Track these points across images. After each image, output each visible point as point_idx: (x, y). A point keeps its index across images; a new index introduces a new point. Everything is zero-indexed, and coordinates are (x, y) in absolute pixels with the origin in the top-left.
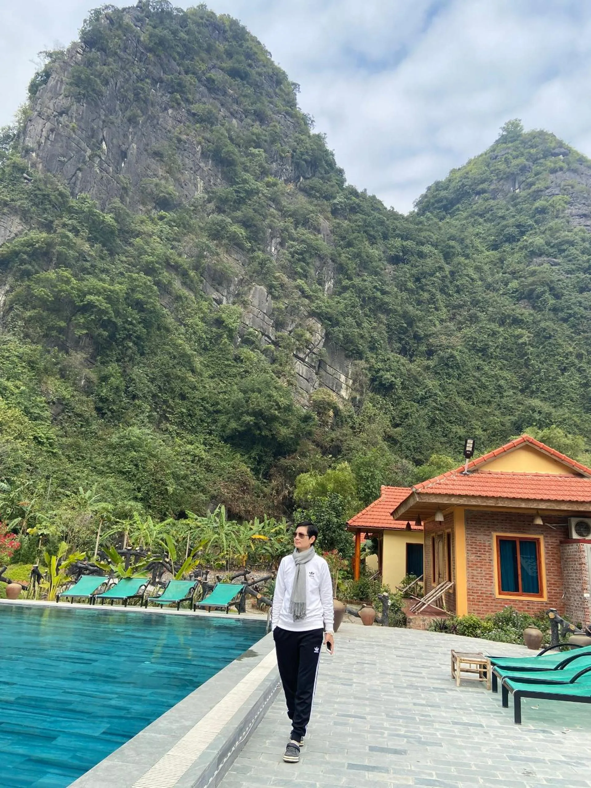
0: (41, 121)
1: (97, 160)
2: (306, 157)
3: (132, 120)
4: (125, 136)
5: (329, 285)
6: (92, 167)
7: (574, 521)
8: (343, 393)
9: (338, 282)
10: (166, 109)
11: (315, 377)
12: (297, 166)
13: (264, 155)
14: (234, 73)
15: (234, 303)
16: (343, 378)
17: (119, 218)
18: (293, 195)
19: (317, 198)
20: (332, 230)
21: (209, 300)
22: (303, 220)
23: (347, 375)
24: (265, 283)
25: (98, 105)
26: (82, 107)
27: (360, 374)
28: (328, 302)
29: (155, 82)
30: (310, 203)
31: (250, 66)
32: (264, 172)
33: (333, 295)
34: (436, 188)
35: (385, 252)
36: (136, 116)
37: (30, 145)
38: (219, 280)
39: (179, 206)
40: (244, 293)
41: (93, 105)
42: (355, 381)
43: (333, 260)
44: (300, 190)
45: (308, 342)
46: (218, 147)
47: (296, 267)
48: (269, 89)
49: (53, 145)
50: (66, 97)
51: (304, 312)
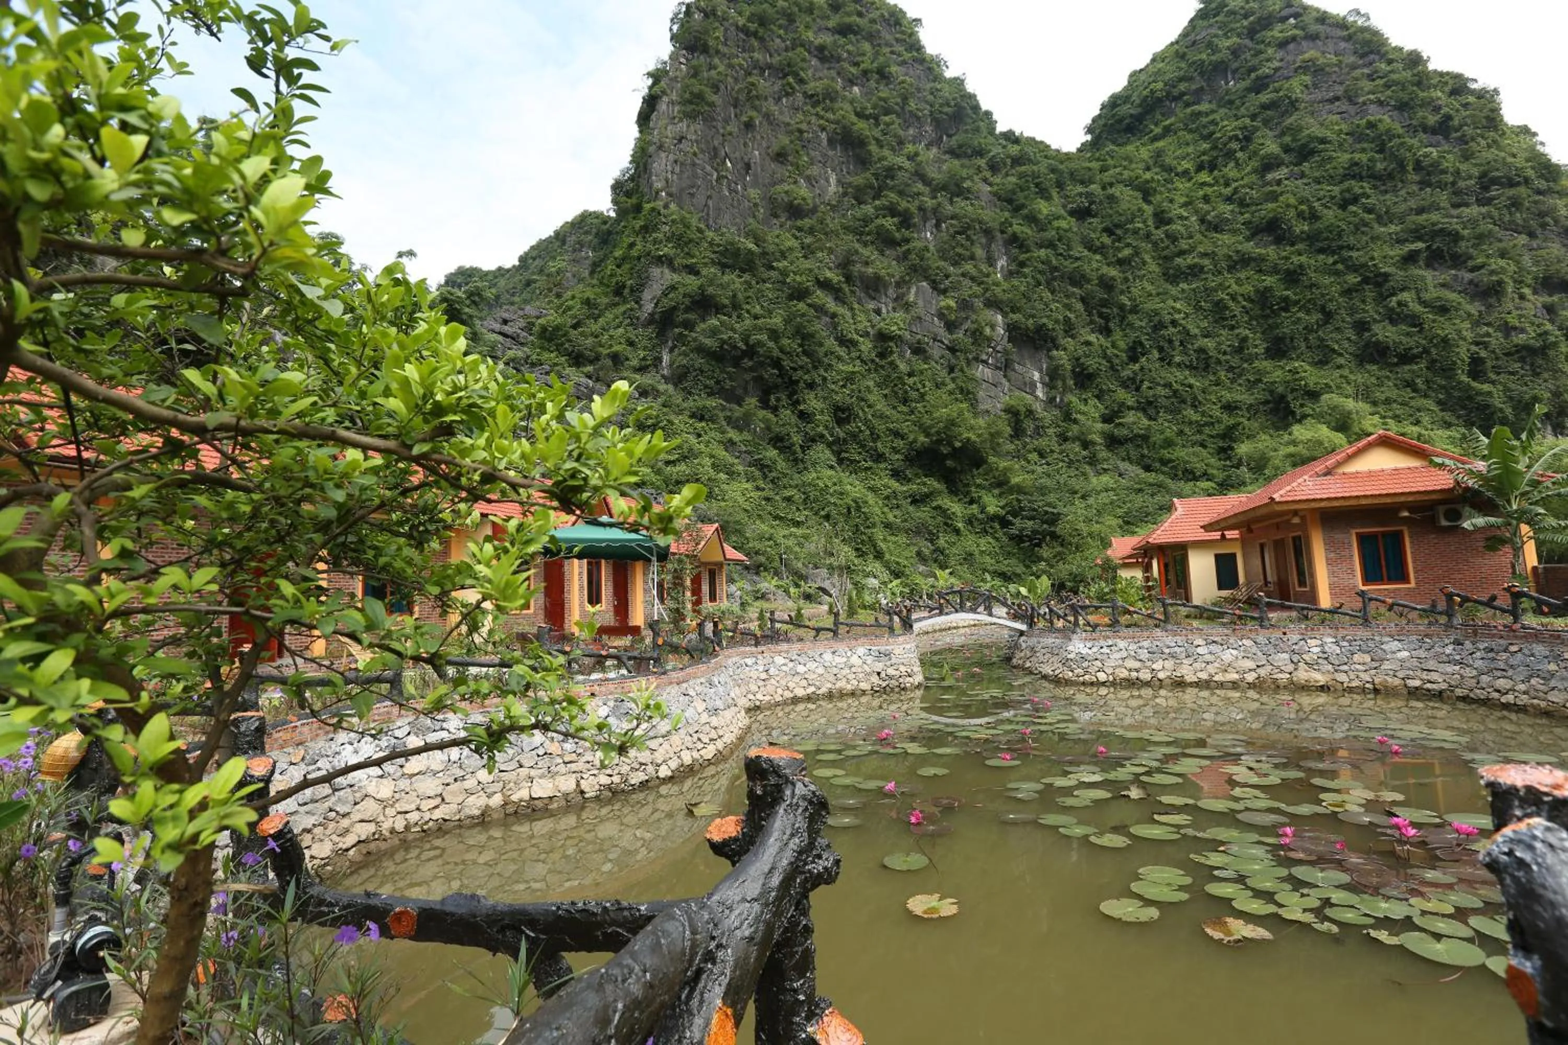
0: (663, 155)
1: (725, 182)
2: (946, 109)
3: (749, 126)
4: (745, 144)
5: (1002, 262)
6: (721, 190)
7: (1441, 509)
8: (1040, 393)
9: (1012, 260)
10: (780, 99)
11: (1004, 381)
12: (937, 123)
13: (898, 121)
14: (844, 30)
15: (894, 309)
16: (1037, 376)
17: (758, 241)
18: (939, 161)
19: (970, 157)
20: (995, 194)
21: (866, 312)
22: (955, 189)
23: (1041, 371)
24: (926, 278)
25: (714, 119)
26: (698, 126)
27: (1057, 368)
28: (1006, 286)
29: (762, 70)
30: (962, 166)
31: (860, 14)
32: (901, 143)
33: (1009, 275)
34: (1113, 103)
35: (1064, 206)
36: (751, 118)
37: (658, 185)
38: (874, 286)
39: (814, 210)
40: (903, 295)
41: (709, 120)
42: (1053, 376)
43: (1002, 232)
44: (946, 152)
45: (989, 339)
46: (844, 127)
47: (959, 250)
48: (888, 37)
49: (680, 179)
50: (681, 120)
51: (978, 303)
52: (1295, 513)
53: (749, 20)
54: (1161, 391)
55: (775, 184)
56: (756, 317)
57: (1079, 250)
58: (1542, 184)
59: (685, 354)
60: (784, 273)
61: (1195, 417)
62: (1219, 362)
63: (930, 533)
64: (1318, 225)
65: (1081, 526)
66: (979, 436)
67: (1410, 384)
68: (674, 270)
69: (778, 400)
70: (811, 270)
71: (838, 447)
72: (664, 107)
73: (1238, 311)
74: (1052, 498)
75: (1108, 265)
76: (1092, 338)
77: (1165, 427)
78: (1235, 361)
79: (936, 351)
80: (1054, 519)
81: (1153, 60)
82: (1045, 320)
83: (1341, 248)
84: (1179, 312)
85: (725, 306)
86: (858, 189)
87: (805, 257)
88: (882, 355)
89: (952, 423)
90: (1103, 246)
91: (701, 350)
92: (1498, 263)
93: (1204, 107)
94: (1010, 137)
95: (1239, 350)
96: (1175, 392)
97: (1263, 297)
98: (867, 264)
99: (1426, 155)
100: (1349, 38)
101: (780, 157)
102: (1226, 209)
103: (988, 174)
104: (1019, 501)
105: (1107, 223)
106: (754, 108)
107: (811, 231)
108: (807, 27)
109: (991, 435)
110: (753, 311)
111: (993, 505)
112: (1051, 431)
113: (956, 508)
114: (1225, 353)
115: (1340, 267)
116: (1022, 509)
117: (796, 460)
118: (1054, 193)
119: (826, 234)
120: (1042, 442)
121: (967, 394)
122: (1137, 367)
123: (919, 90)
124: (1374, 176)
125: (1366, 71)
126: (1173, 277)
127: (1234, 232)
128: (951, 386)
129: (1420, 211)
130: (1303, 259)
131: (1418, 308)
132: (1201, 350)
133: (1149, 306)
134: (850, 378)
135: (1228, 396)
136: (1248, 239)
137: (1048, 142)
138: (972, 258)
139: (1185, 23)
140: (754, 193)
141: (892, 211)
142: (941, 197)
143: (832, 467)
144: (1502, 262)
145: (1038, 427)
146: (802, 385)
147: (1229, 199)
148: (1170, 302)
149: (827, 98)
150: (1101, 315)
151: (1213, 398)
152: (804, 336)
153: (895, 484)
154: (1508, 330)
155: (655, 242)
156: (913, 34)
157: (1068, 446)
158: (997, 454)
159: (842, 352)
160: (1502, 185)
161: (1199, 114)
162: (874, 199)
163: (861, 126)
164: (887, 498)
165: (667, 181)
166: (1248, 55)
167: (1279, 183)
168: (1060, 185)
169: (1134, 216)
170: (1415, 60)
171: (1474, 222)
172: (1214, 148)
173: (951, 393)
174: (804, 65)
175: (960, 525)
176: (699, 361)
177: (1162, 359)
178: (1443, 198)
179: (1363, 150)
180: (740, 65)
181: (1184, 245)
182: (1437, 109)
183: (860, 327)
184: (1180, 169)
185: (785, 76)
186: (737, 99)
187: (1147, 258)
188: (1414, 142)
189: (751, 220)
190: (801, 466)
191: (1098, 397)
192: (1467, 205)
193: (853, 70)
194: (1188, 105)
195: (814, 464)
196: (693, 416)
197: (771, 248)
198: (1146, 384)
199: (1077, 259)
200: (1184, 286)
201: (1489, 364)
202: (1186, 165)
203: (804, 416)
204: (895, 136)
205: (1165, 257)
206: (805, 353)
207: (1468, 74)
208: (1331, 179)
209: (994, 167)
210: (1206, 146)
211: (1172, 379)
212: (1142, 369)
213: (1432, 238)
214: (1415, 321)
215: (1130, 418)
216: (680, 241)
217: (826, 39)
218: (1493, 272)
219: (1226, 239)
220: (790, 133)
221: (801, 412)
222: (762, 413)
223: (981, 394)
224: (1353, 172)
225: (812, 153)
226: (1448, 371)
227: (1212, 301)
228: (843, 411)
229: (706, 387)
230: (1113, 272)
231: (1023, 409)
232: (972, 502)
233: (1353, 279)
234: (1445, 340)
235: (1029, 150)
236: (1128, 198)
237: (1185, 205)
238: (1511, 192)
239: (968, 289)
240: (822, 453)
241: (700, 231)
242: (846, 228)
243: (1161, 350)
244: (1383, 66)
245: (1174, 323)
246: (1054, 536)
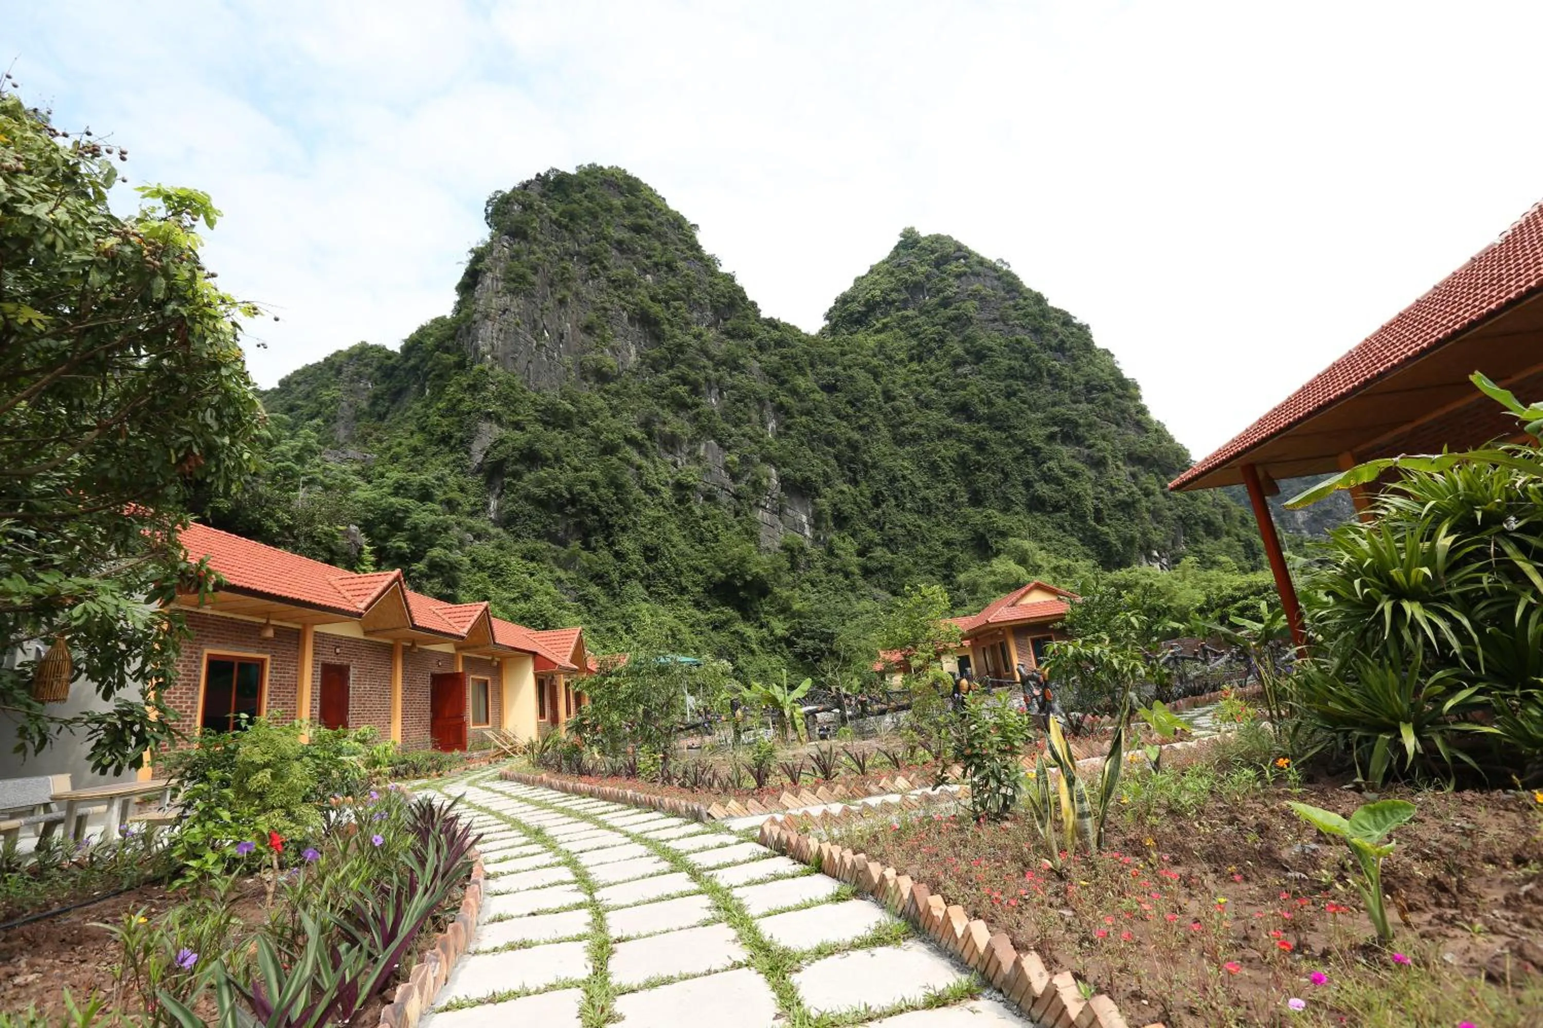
0: (489, 323)
1: (543, 349)
2: (722, 300)
3: (562, 302)
4: (559, 318)
5: (772, 425)
6: (540, 356)
8: (808, 533)
9: (780, 423)
10: (586, 281)
11: (779, 523)
12: (716, 310)
13: (686, 306)
14: (638, 229)
15: (688, 462)
16: (804, 518)
17: (573, 402)
18: (717, 340)
19: (742, 338)
20: (764, 370)
21: (665, 464)
22: (735, 366)
23: (807, 515)
24: (714, 437)
25: (533, 296)
26: (521, 301)
27: (820, 512)
28: (777, 445)
29: (572, 256)
30: (737, 345)
31: (650, 217)
32: (688, 324)
33: (779, 435)
34: (843, 301)
35: (816, 382)
36: (565, 297)
37: (484, 349)
38: (671, 443)
39: (619, 375)
40: (695, 450)
41: (529, 296)
42: (817, 520)
43: (771, 401)
44: (722, 333)
45: (766, 489)
46: (642, 309)
47: (739, 414)
48: (673, 237)
49: (504, 344)
50: (505, 295)
51: (757, 459)
52: (1000, 629)
53: (561, 215)
54: (899, 531)
55: (584, 352)
56: (576, 470)
57: (831, 418)
58: (1119, 391)
59: (515, 502)
60: (598, 431)
61: (925, 551)
62: (938, 508)
63: (730, 654)
64: (994, 410)
65: (852, 643)
66: (765, 570)
67: (1061, 527)
68: (501, 425)
69: (597, 541)
70: (620, 429)
71: (647, 581)
72: (489, 281)
73: (947, 470)
74: (825, 620)
75: (853, 429)
76: (845, 488)
77: (903, 559)
78: (949, 508)
79: (724, 498)
80: (829, 638)
81: (871, 271)
82: (809, 474)
83: (1009, 427)
84: (907, 469)
85: (547, 459)
86: (654, 360)
87: (613, 416)
88: (680, 502)
89: (743, 560)
90: (848, 415)
91: (528, 498)
92: (1102, 444)
93: (910, 313)
94: (772, 324)
95: (951, 499)
96: (909, 531)
97: (962, 460)
98: (664, 423)
99: (1054, 366)
100: (999, 278)
101: (588, 329)
102: (933, 392)
103: (757, 353)
104: (800, 623)
105: (850, 397)
106: (568, 288)
107: (617, 394)
108: (608, 223)
109: (775, 569)
110: (573, 464)
111: (780, 628)
112: (819, 564)
113: (750, 631)
114: (941, 501)
115: (1010, 440)
116: (803, 631)
117: (614, 596)
118: (808, 371)
119: (629, 397)
120: (813, 574)
121: (751, 535)
122: (880, 511)
123: (699, 282)
124: (1024, 377)
125: (1012, 303)
126: (900, 441)
127: (939, 410)
128: (738, 528)
129: (1054, 404)
130: (987, 434)
131: (1061, 473)
132: (924, 499)
133: (886, 463)
134: (656, 522)
135: (947, 535)
136: (949, 416)
137: (799, 327)
138: (749, 421)
139: (892, 249)
140: (567, 359)
141: (684, 380)
142: (723, 371)
143: (645, 600)
144: (1104, 444)
145: (808, 561)
146: (617, 528)
147: (933, 384)
148: (900, 461)
149: (627, 284)
150: (850, 469)
151: (936, 536)
152: (617, 486)
153: (699, 615)
154: (1113, 489)
155: (484, 400)
156: (692, 237)
157: (833, 576)
158: (779, 585)
159: (647, 498)
160: (1098, 391)
161: (907, 318)
162: (667, 368)
163: (656, 309)
164: (692, 626)
165: (492, 345)
166: (936, 280)
167: (965, 376)
168: (812, 365)
169: (869, 394)
170: (1039, 299)
171: (1085, 414)
172: (920, 345)
173: (738, 534)
174: (605, 255)
175: (754, 646)
176: (529, 508)
177: (897, 506)
178: (1066, 396)
179: (1016, 359)
180: (554, 252)
181: (906, 417)
182: (1056, 335)
183: (662, 477)
184: (897, 358)
185: (592, 263)
186: (552, 280)
187: (880, 425)
188: (1043, 356)
189: (566, 383)
190: (618, 600)
191: (852, 536)
192: (1080, 402)
193: (647, 262)
194: (898, 310)
195: (631, 598)
196: (523, 557)
197: (585, 408)
198: (887, 526)
199: (830, 425)
200: (908, 448)
201: (1105, 512)
202: (902, 356)
203: (619, 556)
204: (683, 318)
205: (892, 426)
206: (619, 501)
207: (1072, 313)
208: (998, 377)
209: (761, 348)
210: (914, 342)
211: (906, 522)
212: (884, 513)
213: (1063, 424)
214: (1058, 481)
215: (878, 552)
216: (507, 400)
217: (625, 235)
218: (1099, 450)
219: (934, 414)
220: (595, 310)
221: (616, 552)
222: (584, 554)
223: (762, 534)
224: (1012, 374)
225: (615, 328)
226: (1082, 518)
227: (929, 461)
228: (651, 550)
229: (534, 530)
230: (856, 436)
231: (796, 547)
232: (762, 626)
233: (1019, 450)
234: (1078, 496)
235: (787, 335)
236: (863, 379)
237: (905, 386)
238: (1103, 395)
239: (748, 447)
240: (636, 588)
241: (524, 391)
242: (647, 393)
243: (896, 498)
244: (1021, 301)
245: (904, 477)
246: (833, 653)
